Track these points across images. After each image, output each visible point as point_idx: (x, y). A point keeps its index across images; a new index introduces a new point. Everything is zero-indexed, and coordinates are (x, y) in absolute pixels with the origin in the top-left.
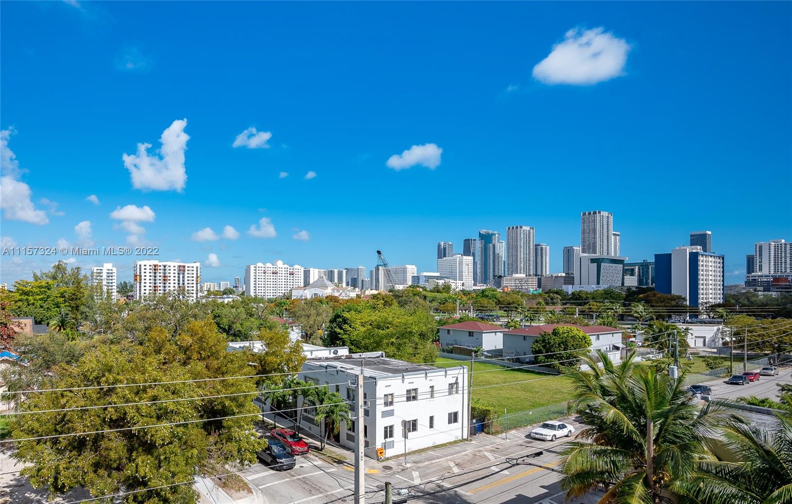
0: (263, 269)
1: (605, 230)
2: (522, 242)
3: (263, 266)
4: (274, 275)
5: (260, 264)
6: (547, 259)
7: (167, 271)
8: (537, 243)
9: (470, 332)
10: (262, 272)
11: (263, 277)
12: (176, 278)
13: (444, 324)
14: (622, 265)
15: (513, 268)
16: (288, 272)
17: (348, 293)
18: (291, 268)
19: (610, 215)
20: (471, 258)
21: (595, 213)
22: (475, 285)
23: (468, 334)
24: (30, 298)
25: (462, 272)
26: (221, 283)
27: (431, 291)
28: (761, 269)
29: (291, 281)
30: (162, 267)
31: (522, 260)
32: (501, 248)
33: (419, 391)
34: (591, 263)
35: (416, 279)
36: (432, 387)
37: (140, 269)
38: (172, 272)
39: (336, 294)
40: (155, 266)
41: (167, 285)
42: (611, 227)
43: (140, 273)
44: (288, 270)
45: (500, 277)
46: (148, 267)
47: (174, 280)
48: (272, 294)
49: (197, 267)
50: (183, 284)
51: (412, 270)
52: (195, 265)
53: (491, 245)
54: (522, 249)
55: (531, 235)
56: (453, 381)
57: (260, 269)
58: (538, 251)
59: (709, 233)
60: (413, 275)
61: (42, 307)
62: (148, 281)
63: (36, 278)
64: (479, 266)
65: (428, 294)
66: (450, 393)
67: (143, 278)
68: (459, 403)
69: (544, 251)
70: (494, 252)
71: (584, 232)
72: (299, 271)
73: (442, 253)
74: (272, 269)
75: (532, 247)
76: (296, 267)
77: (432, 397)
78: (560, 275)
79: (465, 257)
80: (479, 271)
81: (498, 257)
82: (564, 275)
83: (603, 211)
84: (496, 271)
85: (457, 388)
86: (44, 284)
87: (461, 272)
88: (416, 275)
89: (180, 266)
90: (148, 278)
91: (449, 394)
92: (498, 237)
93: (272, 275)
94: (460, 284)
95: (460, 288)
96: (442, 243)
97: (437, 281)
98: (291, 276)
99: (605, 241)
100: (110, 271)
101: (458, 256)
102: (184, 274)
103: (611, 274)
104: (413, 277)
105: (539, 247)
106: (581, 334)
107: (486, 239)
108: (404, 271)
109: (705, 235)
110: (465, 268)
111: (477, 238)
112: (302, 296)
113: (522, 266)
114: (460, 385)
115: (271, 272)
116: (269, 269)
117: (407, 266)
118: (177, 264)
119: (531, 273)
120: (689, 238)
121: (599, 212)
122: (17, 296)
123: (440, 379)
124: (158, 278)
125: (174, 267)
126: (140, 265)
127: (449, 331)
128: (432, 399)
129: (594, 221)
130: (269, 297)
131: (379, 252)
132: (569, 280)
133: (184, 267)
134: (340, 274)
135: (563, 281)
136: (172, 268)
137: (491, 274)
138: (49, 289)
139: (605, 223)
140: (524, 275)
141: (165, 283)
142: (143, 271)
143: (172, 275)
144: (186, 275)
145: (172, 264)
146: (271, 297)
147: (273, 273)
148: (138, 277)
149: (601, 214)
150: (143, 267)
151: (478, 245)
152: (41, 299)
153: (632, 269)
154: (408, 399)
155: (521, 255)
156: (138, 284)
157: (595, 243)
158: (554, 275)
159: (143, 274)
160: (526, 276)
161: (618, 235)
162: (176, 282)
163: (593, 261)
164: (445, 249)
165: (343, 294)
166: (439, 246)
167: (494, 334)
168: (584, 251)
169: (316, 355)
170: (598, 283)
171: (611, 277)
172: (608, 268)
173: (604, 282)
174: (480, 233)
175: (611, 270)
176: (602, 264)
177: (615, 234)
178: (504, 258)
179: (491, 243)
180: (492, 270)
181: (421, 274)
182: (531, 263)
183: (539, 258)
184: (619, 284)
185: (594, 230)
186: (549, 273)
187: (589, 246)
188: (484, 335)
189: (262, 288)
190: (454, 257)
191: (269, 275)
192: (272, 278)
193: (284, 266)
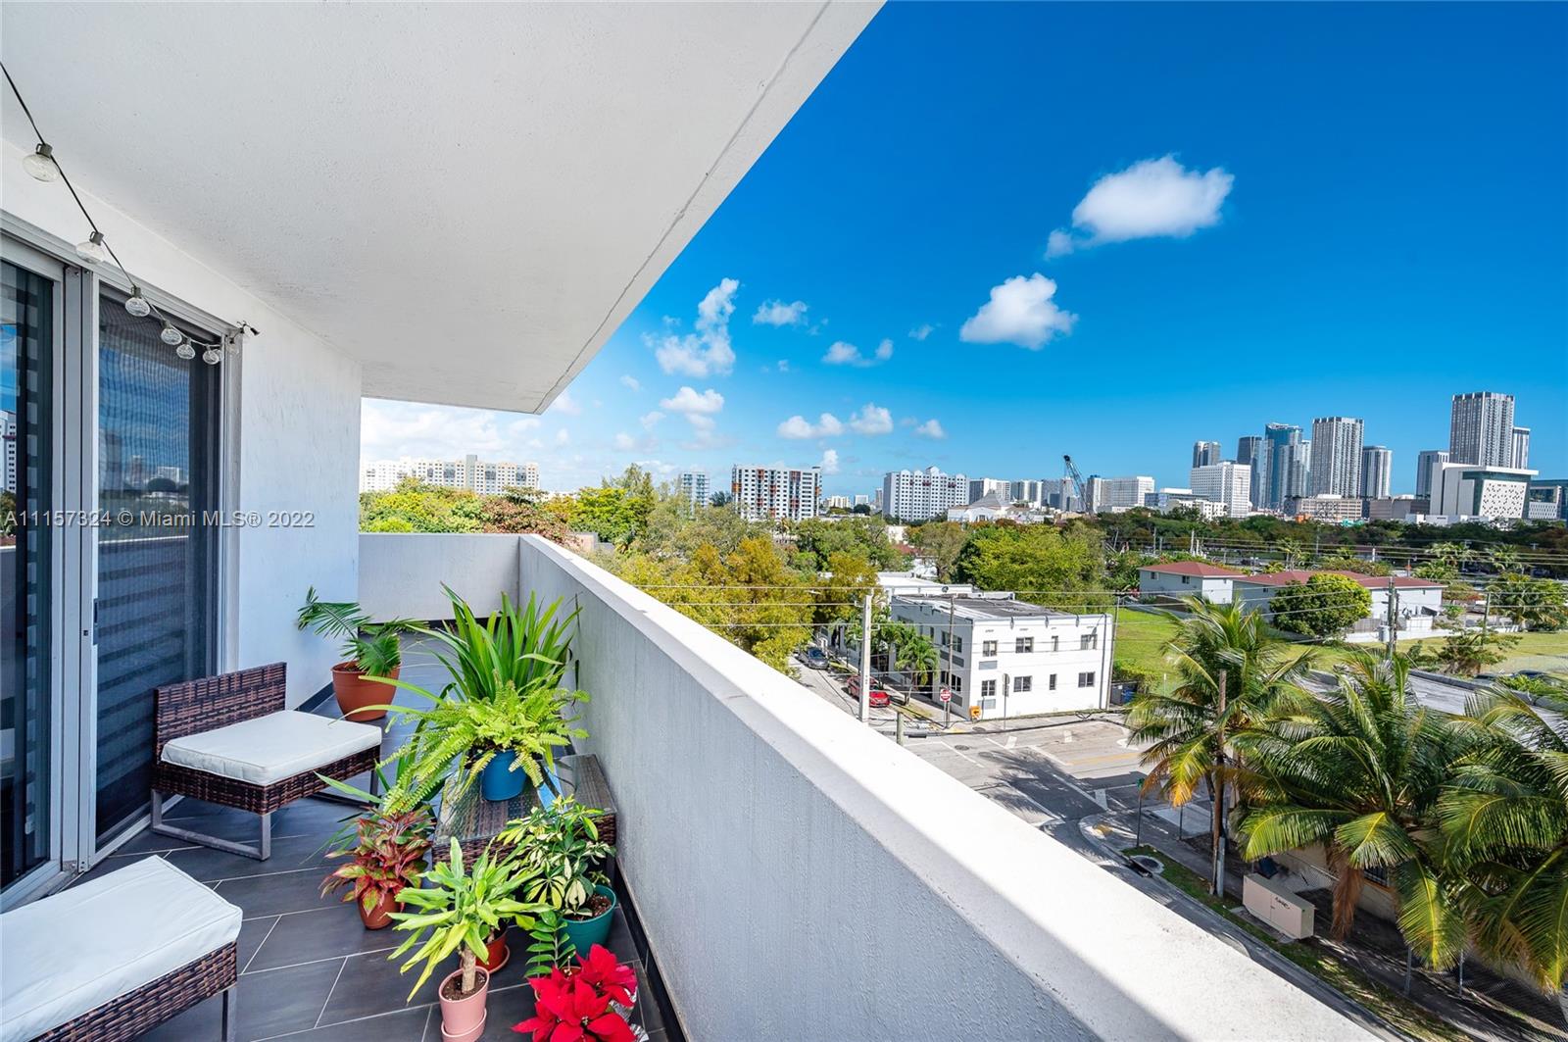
0: (909, 478)
1: (1498, 424)
2: (1340, 443)
3: (910, 475)
4: (926, 487)
5: (905, 472)
6: (1387, 472)
7: (776, 479)
8: (1367, 445)
9: (1184, 577)
10: (909, 482)
11: (909, 490)
12: (788, 489)
13: (1151, 564)
14: (1525, 484)
15: (1320, 483)
16: (947, 484)
17: (1030, 516)
18: (951, 478)
19: (1509, 399)
20: (1248, 467)
21: (1479, 396)
22: (1254, 509)
23: (1181, 579)
24: (596, 509)
25: (1231, 489)
26: (857, 496)
27: (1165, 517)
29: (951, 496)
30: (769, 473)
31: (1338, 472)
32: (1304, 454)
33: (1035, 640)
34: (1464, 478)
35: (1152, 498)
36: (1056, 637)
37: (740, 476)
38: (782, 480)
39: (1012, 517)
40: (760, 472)
41: (775, 497)
42: (1510, 420)
43: (740, 480)
44: (947, 480)
45: (1297, 497)
46: (750, 473)
47: (785, 491)
48: (921, 514)
49: (816, 475)
50: (797, 497)
51: (1146, 484)
52: (813, 471)
53: (1286, 448)
54: (1339, 455)
55: (1357, 432)
56: (1089, 632)
57: (905, 478)
58: (1370, 457)
60: (1148, 492)
61: (609, 521)
62: (749, 492)
63: (605, 485)
64: (1262, 481)
65: (1159, 521)
66: (1084, 647)
67: (744, 487)
68: (1097, 660)
69: (1382, 457)
70: (1291, 458)
71: (1455, 427)
72: (963, 482)
73: (1201, 458)
74: (922, 479)
75: (1357, 451)
76: (959, 476)
77: (1055, 650)
78: (1404, 497)
79: (1236, 466)
80: (1262, 487)
81: (1298, 467)
82: (1412, 497)
83: (1496, 392)
84: (1293, 488)
85: (1095, 641)
86: (612, 493)
87: (1229, 489)
88: (1152, 492)
89: (792, 472)
90: (750, 487)
91: (1082, 649)
92: (1300, 435)
93: (922, 487)
94: (1219, 508)
95: (1220, 513)
96: (1202, 444)
97: (1180, 502)
98: (951, 489)
99: (1497, 442)
100: (702, 478)
101: (1225, 463)
102: (797, 483)
103: (1503, 500)
104: (1146, 495)
105: (1373, 452)
106: (1354, 587)
107: (1279, 437)
108: (1134, 485)
110: (1236, 482)
111: (1263, 436)
112: (961, 519)
113: (1338, 481)
114: (1100, 637)
115: (920, 483)
116: (918, 479)
117: (1138, 478)
118: (789, 470)
119: (1354, 493)
121: (1488, 395)
122: (581, 507)
123: (1069, 629)
124: (763, 488)
125: (785, 473)
126: (740, 470)
127: (1153, 573)
128: (1055, 653)
129: (1478, 409)
130: (917, 518)
131: (1067, 458)
132: (1421, 505)
133: (798, 473)
134: (1033, 487)
135: (1409, 507)
136: (782, 475)
137: (1285, 493)
138: (618, 499)
139: (1499, 412)
140: (1340, 497)
141: (772, 496)
142: (743, 478)
143: (782, 484)
144: (801, 485)
145: (782, 469)
146: (920, 518)
147: (924, 485)
148: (737, 486)
149: (1492, 398)
150: (744, 473)
151: (1262, 450)
152: (608, 512)
153: (1548, 490)
154: (1019, 650)
155: (1337, 463)
156: (737, 495)
157: (1475, 448)
158: (1395, 498)
159: (743, 482)
160: (1344, 497)
161: (1527, 433)
162: (788, 493)
163: (1467, 475)
164: (1206, 453)
165: (1023, 517)
166: (1196, 447)
167: (1222, 581)
168: (1453, 459)
169: (924, 592)
170: (1476, 512)
171: (1503, 503)
172: (1496, 488)
173: (1487, 514)
174: (1267, 427)
175: (1502, 492)
176: (1486, 482)
177: (1519, 432)
178: (1308, 468)
179: (1286, 442)
180: (1285, 487)
181: (1161, 491)
182: (1355, 478)
183: (1372, 468)
184: (1518, 515)
185: (1477, 423)
186: (1387, 494)
187: (1464, 450)
188: (1204, 581)
189: (908, 506)
190: (1219, 465)
191: (918, 487)
192: (921, 491)
193: (940, 475)
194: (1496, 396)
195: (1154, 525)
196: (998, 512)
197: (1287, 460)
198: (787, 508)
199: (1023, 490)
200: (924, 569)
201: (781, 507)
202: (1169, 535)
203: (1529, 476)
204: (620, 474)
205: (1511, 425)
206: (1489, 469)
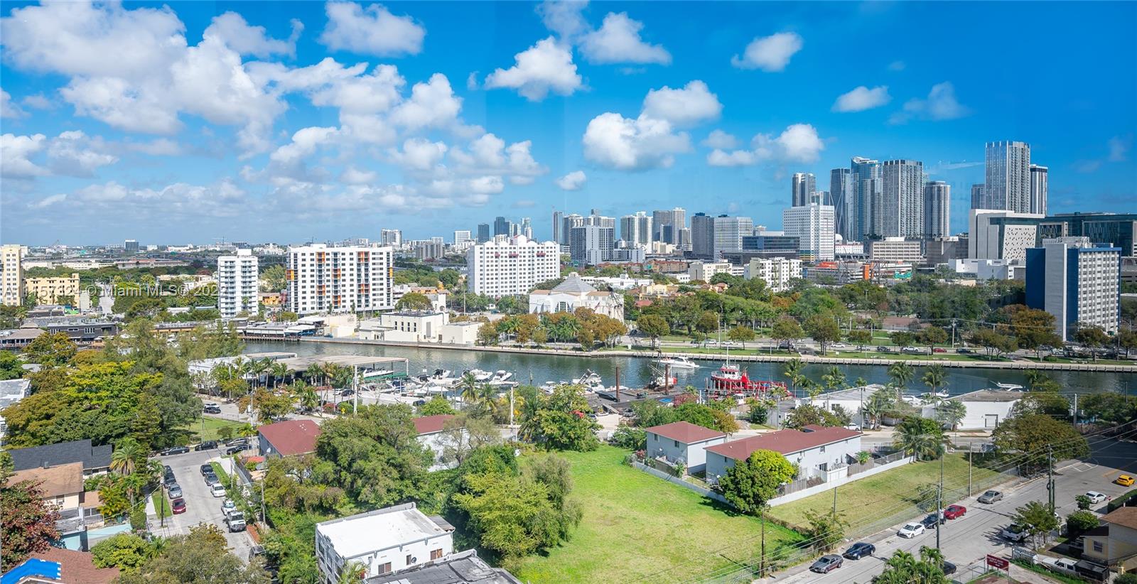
0: (494, 251)
1: (1019, 165)
3: (494, 246)
4: (513, 259)
5: (489, 244)
7: (340, 262)
10: (494, 255)
11: (494, 264)
12: (355, 272)
14: (1036, 227)
16: (535, 254)
18: (540, 246)
19: (1026, 147)
21: (1004, 144)
29: (540, 267)
30: (331, 256)
38: (348, 262)
40: (320, 254)
41: (340, 283)
42: (1028, 161)
43: (296, 266)
44: (535, 249)
46: (308, 257)
47: (352, 275)
48: (508, 289)
49: (388, 253)
50: (367, 280)
52: (385, 250)
57: (490, 251)
62: (308, 278)
67: (300, 273)
72: (553, 250)
74: (508, 250)
76: (549, 244)
83: (1016, 141)
89: (359, 254)
90: (308, 273)
93: (508, 259)
98: (540, 259)
99: (1019, 185)
100: (248, 264)
102: (367, 265)
115: (507, 255)
116: (504, 250)
118: (355, 249)
121: (1011, 143)
124: (324, 272)
125: (351, 254)
126: (296, 255)
129: (1003, 156)
130: (504, 294)
132: (964, 246)
133: (367, 254)
135: (954, 249)
136: (347, 257)
139: (1019, 159)
140: (902, 239)
141: (336, 281)
142: (300, 262)
143: (348, 267)
144: (371, 267)
145: (347, 250)
146: (508, 293)
147: (510, 257)
148: (293, 273)
149: (1014, 146)
150: (300, 257)
153: (1058, 226)
156: (293, 284)
157: (1003, 194)
159: (300, 268)
160: (906, 239)
162: (355, 277)
172: (1014, 232)
175: (1018, 235)
176: (1007, 227)
183: (936, 203)
189: (494, 281)
191: (504, 259)
192: (508, 263)
193: (527, 245)
198: (355, 293)
201: (348, 293)
206: (1009, 214)
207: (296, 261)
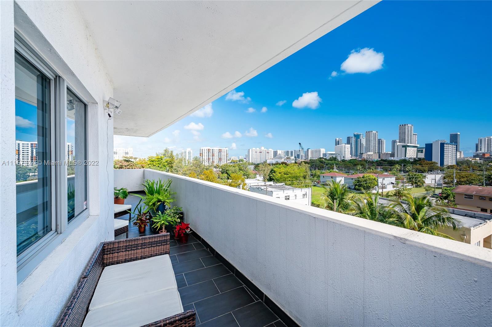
0: (255, 151)
1: (410, 132)
2: (372, 138)
3: (255, 149)
5: (254, 149)
6: (384, 145)
7: (214, 152)
8: (379, 138)
9: (332, 177)
10: (255, 152)
11: (255, 154)
14: (416, 148)
15: (368, 149)
16: (266, 152)
17: (291, 161)
19: (412, 126)
20: (349, 145)
21: (405, 125)
22: (352, 157)
24: (154, 163)
25: (345, 151)
26: (239, 156)
28: (481, 150)
29: (268, 156)
30: (212, 150)
31: (372, 146)
32: (364, 141)
34: (402, 147)
35: (325, 155)
36: (296, 195)
39: (286, 161)
40: (209, 149)
41: (214, 158)
42: (412, 131)
44: (267, 151)
45: (362, 153)
46: (206, 150)
48: (259, 161)
50: (221, 157)
51: (323, 151)
52: (226, 149)
53: (359, 140)
54: (372, 141)
55: (377, 135)
56: (305, 193)
58: (380, 142)
59: (459, 133)
61: (159, 167)
62: (206, 156)
63: (157, 155)
64: (353, 149)
65: (326, 161)
66: (303, 197)
67: (203, 155)
69: (383, 142)
71: (400, 134)
72: (271, 151)
73: (337, 143)
74: (259, 151)
75: (377, 140)
76: (270, 149)
77: (296, 199)
78: (388, 153)
79: (346, 145)
80: (353, 151)
81: (362, 145)
82: (390, 153)
83: (409, 124)
84: (361, 151)
85: (306, 196)
86: (160, 157)
88: (325, 153)
89: (219, 150)
92: (363, 136)
93: (259, 153)
94: (342, 157)
96: (337, 139)
97: (332, 156)
98: (268, 154)
99: (410, 137)
100: (190, 152)
101: (344, 144)
102: (221, 153)
103: (412, 153)
104: (323, 154)
105: (381, 140)
107: (357, 137)
108: (320, 151)
109: (457, 134)
110: (346, 149)
111: (353, 136)
112: (271, 162)
113: (372, 149)
114: (308, 194)
117: (321, 149)
118: (218, 149)
119: (376, 152)
120: (450, 136)
121: (407, 125)
122: (149, 163)
124: (210, 155)
125: (217, 150)
126: (202, 149)
127: (324, 176)
129: (405, 129)
130: (258, 163)
131: (300, 144)
132: (393, 155)
133: (221, 150)
134: (292, 152)
135: (390, 155)
136: (216, 150)
137: (359, 152)
138: (162, 159)
139: (410, 129)
140: (373, 153)
141: (213, 157)
142: (203, 152)
143: (216, 153)
145: (216, 149)
148: (201, 154)
149: (408, 125)
150: (203, 150)
151: (353, 140)
152: (159, 164)
153: (422, 150)
154: (286, 199)
155: (372, 144)
156: (202, 157)
157: (405, 139)
160: (374, 153)
161: (417, 135)
162: (218, 156)
163: (403, 146)
164: (338, 141)
165: (289, 161)
166: (336, 140)
167: (341, 178)
168: (400, 142)
169: (259, 184)
170: (405, 156)
171: (411, 154)
172: (410, 150)
173: (408, 156)
174: (354, 134)
175: (411, 151)
176: (408, 148)
177: (415, 135)
178: (365, 145)
179: (359, 138)
180: (359, 151)
181: (327, 153)
182: (376, 148)
183: (381, 145)
184: (415, 157)
185: (405, 133)
186: (385, 152)
187: (402, 140)
188: (337, 178)
189: (255, 159)
190: (342, 145)
191: (258, 153)
192: (259, 154)
193: (264, 149)
194: (410, 125)
195: (325, 162)
196: (281, 160)
197: (359, 143)
198: (218, 161)
199: (289, 153)
200: (260, 178)
201: (216, 161)
202: (329, 165)
203: (417, 146)
204: (162, 152)
205: (413, 133)
206: (408, 145)
207: (202, 151)
